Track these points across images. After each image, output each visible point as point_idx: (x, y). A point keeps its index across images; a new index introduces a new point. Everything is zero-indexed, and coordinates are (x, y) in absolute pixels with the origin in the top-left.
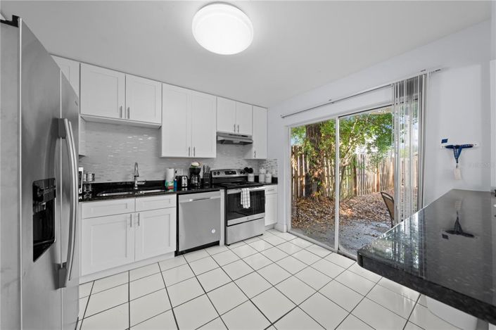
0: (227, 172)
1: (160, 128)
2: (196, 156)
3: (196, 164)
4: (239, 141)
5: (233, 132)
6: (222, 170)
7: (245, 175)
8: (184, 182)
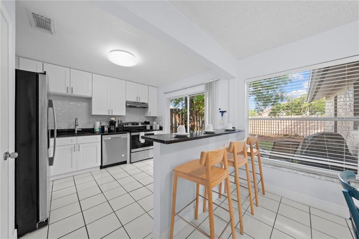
0: (133, 124)
1: (91, 98)
2: (113, 114)
3: (113, 119)
4: (140, 106)
5: (136, 101)
6: (130, 123)
7: (144, 125)
8: (106, 129)
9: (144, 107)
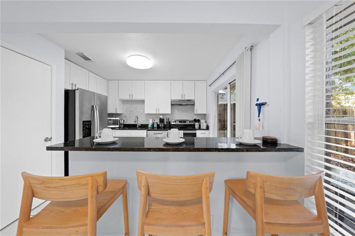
0: (180, 121)
1: (144, 101)
2: (160, 113)
3: (161, 117)
4: (185, 103)
5: (180, 99)
6: (177, 120)
7: (193, 123)
8: (155, 126)
9: (190, 104)
